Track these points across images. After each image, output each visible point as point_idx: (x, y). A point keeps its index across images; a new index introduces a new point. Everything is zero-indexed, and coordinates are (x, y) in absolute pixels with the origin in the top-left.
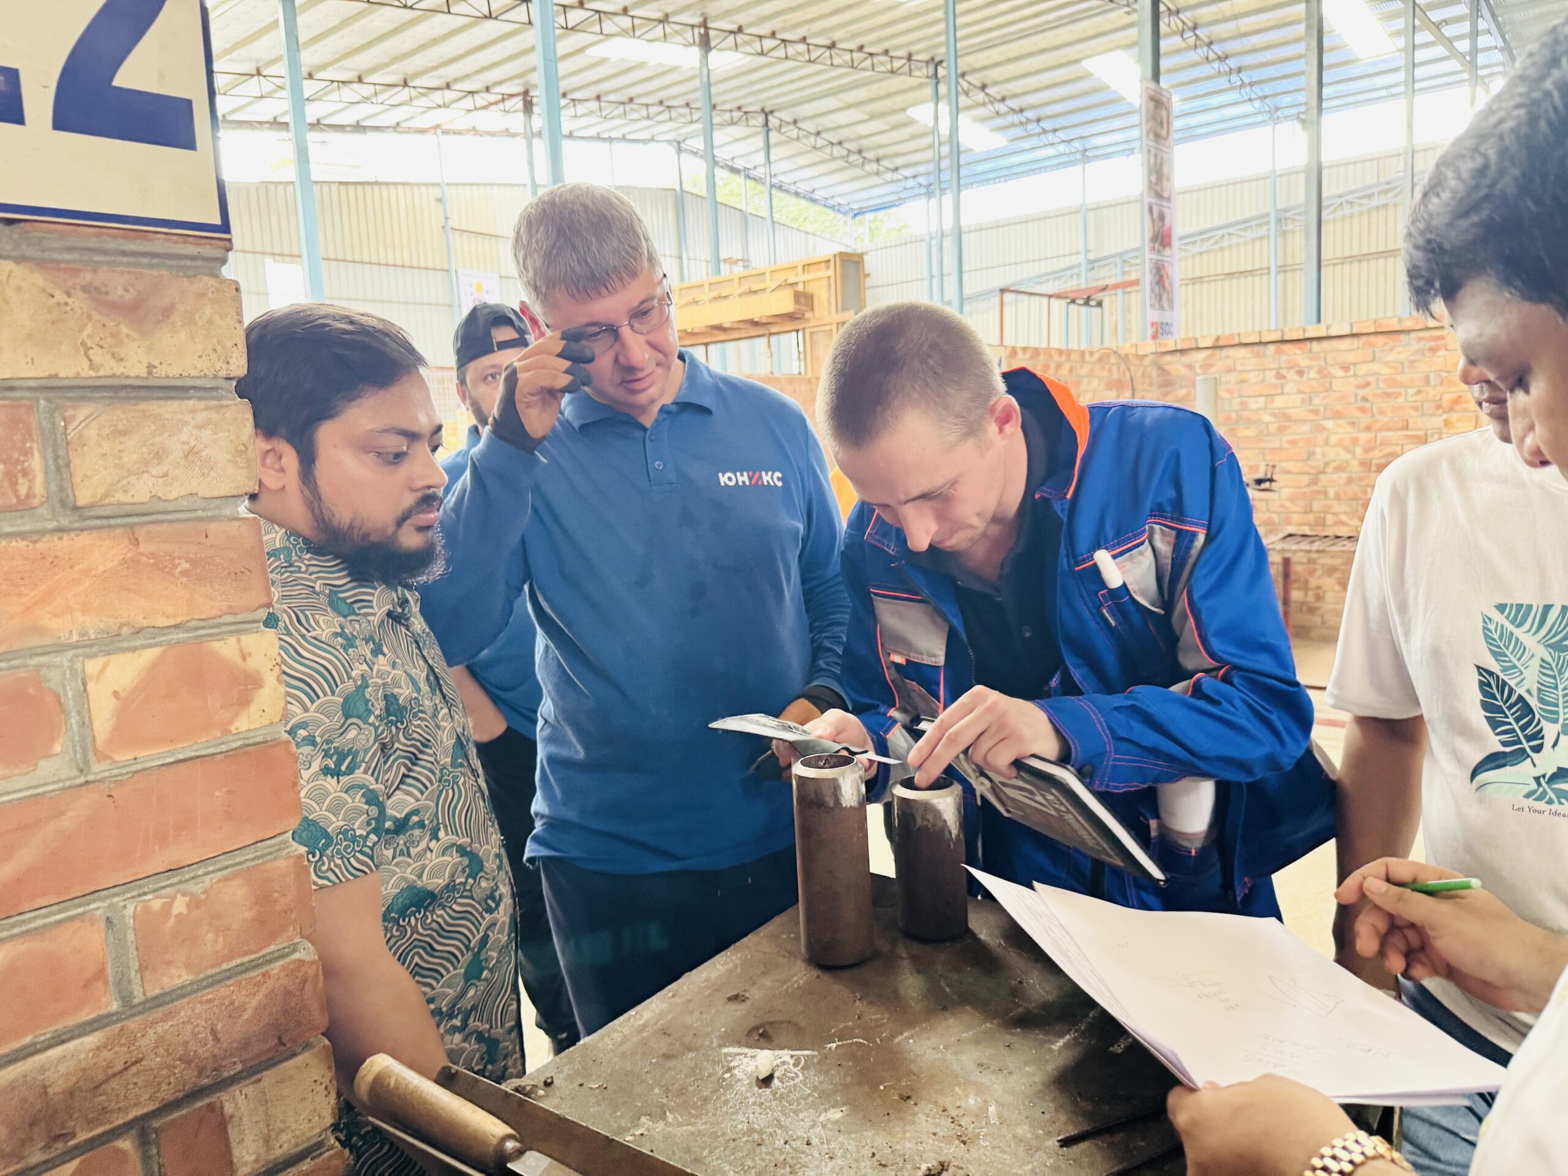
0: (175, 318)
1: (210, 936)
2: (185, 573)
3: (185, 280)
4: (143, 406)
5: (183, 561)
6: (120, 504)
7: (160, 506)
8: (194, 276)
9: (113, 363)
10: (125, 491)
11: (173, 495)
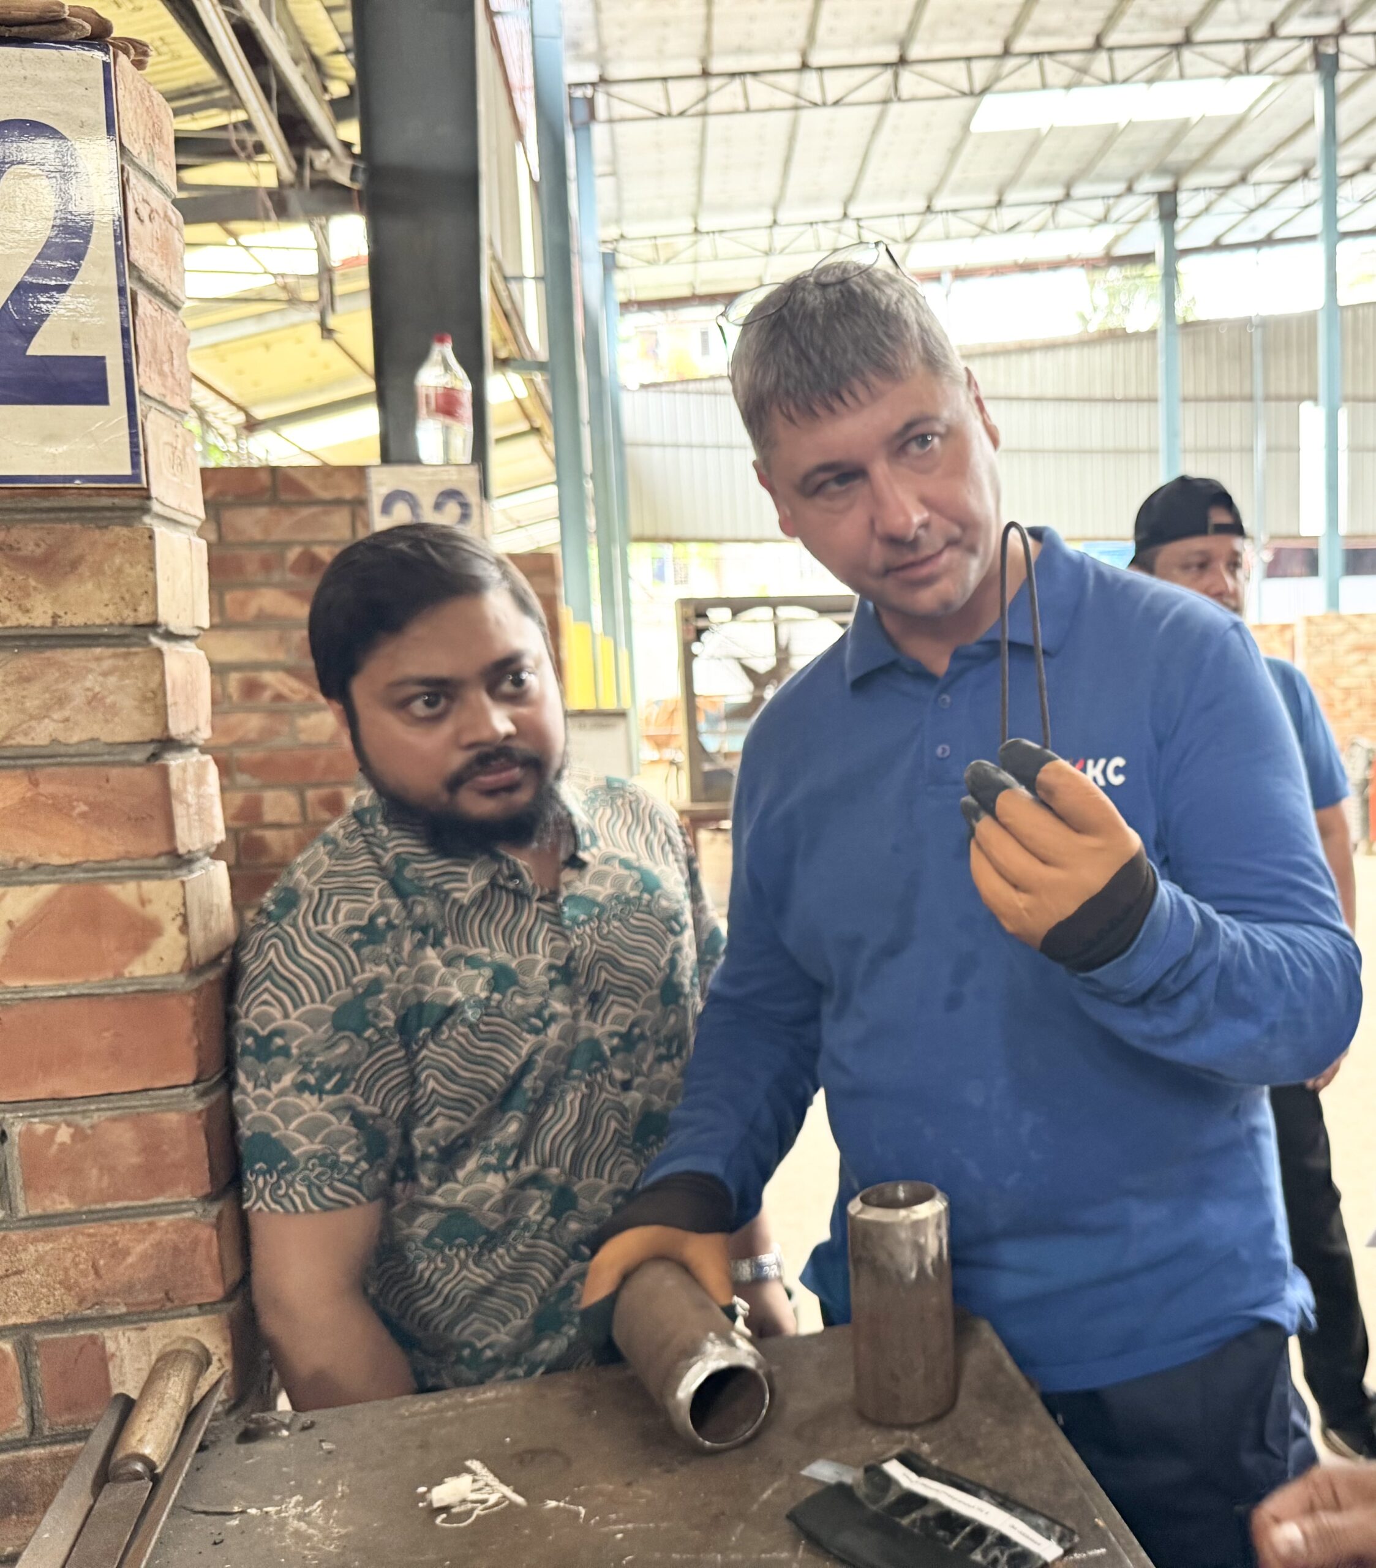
0: (84, 569)
1: (95, 1172)
2: (83, 815)
3: (97, 532)
4: (48, 654)
5: (81, 804)
6: (21, 746)
7: (62, 750)
8: (106, 527)
9: (19, 614)
10: (26, 734)
11: (75, 739)
